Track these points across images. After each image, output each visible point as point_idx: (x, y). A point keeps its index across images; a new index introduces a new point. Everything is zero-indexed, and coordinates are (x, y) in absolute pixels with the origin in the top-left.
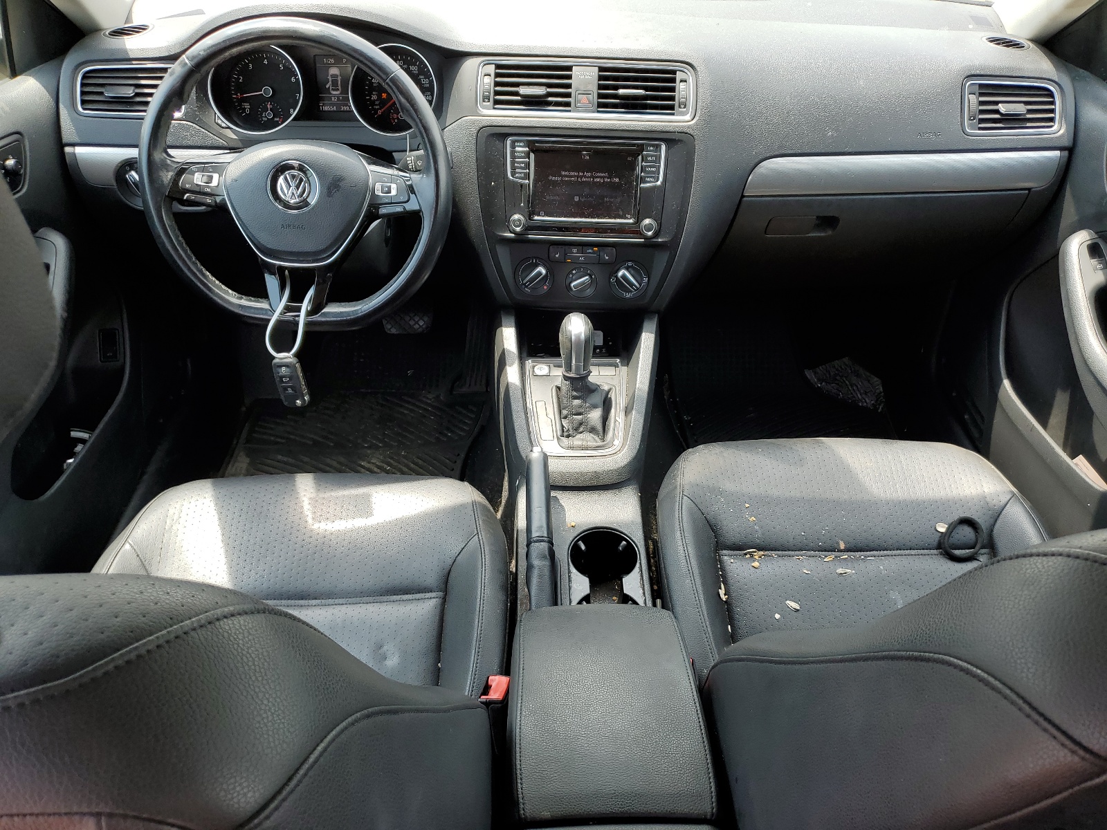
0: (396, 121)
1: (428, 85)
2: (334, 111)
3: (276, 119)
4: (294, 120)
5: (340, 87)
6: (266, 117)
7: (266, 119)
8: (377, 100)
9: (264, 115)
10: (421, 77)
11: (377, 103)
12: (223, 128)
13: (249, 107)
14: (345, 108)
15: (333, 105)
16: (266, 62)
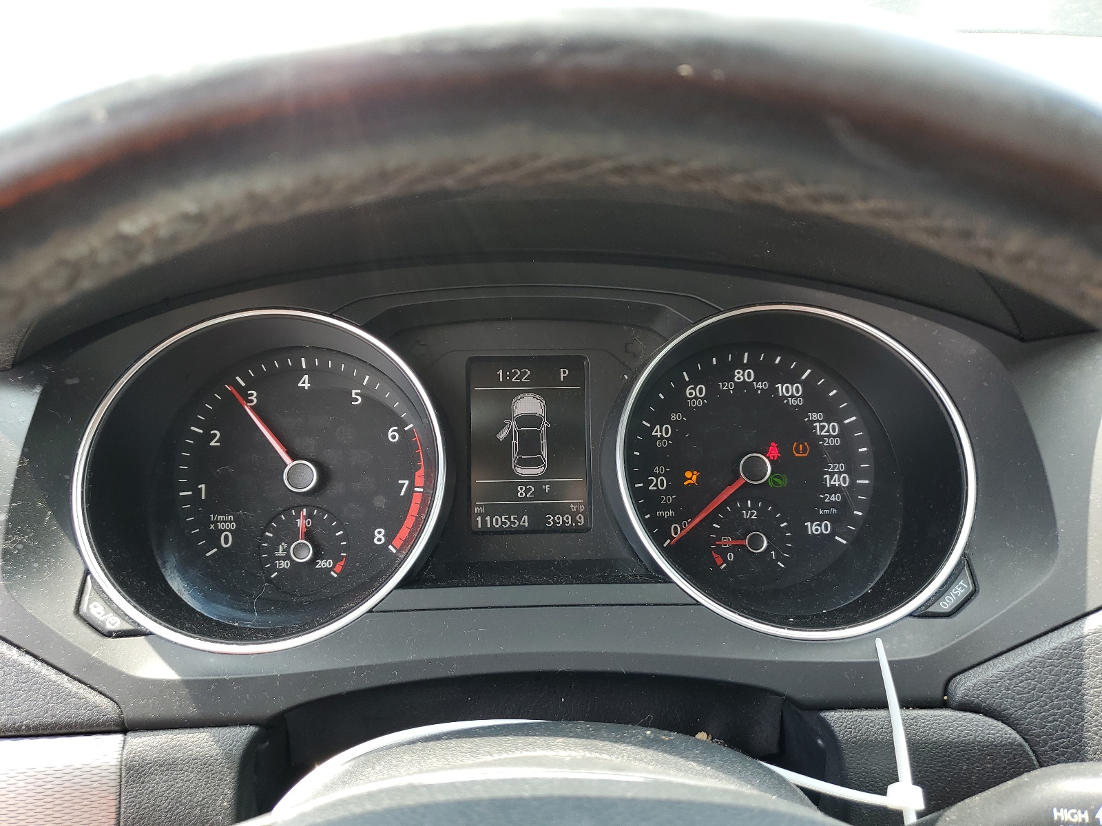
0: (731, 557)
1: (836, 442)
2: (521, 531)
3: (322, 564)
4: (402, 585)
5: (545, 453)
6: (288, 557)
7: (285, 565)
8: (666, 493)
9: (280, 553)
10: (814, 416)
11: (668, 500)
12: (109, 635)
13: (233, 526)
14: (560, 520)
15: (519, 511)
16: (305, 383)
